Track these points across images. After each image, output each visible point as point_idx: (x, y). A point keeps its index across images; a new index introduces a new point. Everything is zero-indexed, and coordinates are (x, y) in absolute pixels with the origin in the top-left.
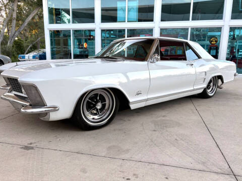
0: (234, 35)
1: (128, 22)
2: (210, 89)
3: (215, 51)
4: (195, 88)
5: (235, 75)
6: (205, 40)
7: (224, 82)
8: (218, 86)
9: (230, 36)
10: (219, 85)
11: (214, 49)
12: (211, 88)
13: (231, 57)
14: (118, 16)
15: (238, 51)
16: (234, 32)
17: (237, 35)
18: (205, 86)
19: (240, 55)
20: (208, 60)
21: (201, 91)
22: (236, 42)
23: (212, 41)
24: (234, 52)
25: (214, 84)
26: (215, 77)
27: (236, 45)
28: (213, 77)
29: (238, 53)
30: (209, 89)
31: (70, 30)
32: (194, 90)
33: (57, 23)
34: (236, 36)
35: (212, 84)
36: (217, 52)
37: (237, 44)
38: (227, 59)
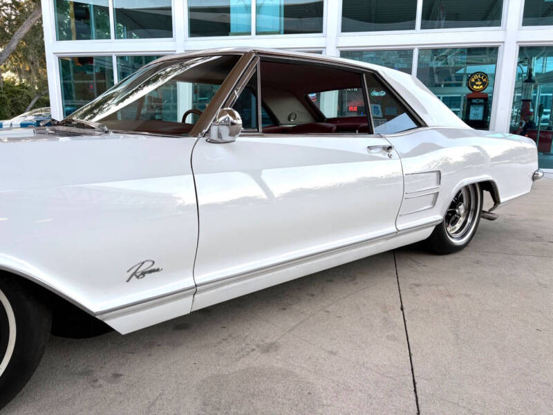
0: (530, 70)
1: (257, 34)
2: (458, 226)
3: (481, 110)
4: (400, 227)
5: (534, 178)
6: (460, 85)
7: (502, 200)
8: (482, 212)
9: (519, 75)
10: (485, 208)
11: (480, 104)
12: (462, 220)
13: (524, 125)
14: (232, 22)
15: (541, 112)
16: (530, 63)
17: (536, 74)
18: (438, 216)
19: (545, 121)
20: (452, 133)
21: (426, 233)
22: (535, 88)
23: (473, 84)
24: (530, 114)
25: (468, 210)
26: (473, 185)
27: (535, 97)
28: (466, 187)
29: (540, 116)
30: (454, 223)
31: (111, 57)
32: (398, 233)
33: (78, 38)
34: (534, 74)
35: (461, 209)
36: (487, 112)
37: (538, 94)
38: (513, 131)
